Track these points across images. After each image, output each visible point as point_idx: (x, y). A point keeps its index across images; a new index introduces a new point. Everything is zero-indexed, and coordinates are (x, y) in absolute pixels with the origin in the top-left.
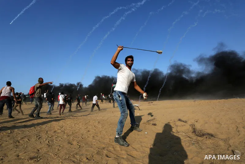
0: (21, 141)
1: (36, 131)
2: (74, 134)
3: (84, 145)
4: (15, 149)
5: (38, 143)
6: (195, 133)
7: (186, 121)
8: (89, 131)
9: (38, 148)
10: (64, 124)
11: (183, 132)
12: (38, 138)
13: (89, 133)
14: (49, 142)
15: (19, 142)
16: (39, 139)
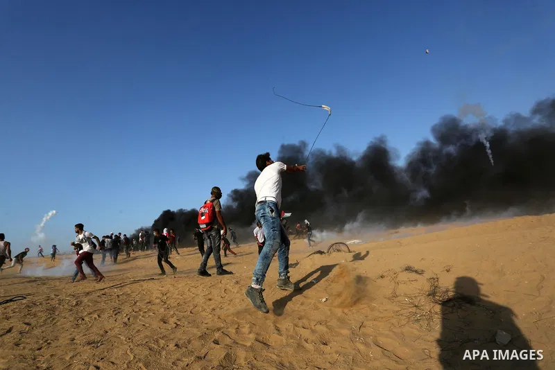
0: (86, 319)
1: (118, 302)
2: (181, 305)
3: (186, 323)
4: (73, 330)
5: (112, 320)
6: (434, 296)
7: (423, 271)
8: (210, 300)
9: (107, 329)
10: (171, 289)
11: (406, 295)
12: (115, 313)
13: (208, 303)
14: (129, 319)
15: (83, 319)
16: (115, 315)
